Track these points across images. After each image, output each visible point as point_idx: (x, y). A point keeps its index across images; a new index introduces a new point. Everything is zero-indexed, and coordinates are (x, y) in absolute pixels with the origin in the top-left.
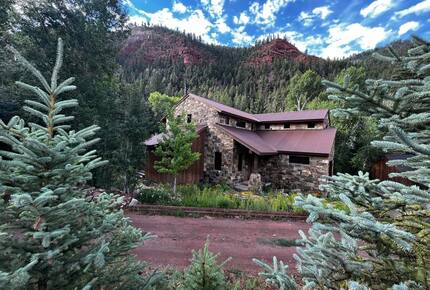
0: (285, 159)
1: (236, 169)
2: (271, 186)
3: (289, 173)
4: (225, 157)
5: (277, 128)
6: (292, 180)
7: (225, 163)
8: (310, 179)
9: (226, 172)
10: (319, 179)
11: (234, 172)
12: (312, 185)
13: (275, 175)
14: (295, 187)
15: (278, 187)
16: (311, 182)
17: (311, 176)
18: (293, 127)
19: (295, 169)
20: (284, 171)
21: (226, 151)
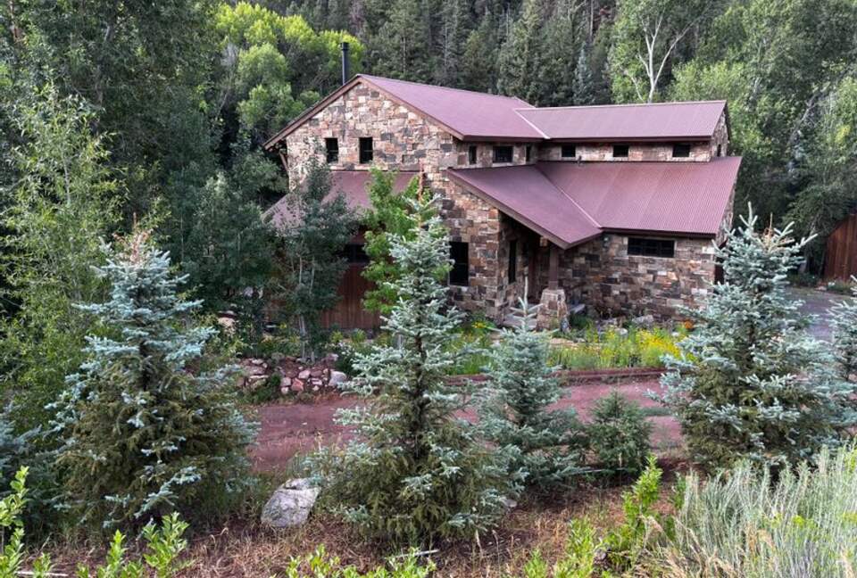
0: (618, 248)
1: (506, 280)
2: (584, 312)
3: (628, 280)
4: (477, 253)
5: (594, 155)
6: (634, 295)
7: (479, 269)
8: (674, 291)
9: (482, 290)
10: (694, 291)
11: (500, 288)
12: (678, 304)
13: (593, 287)
14: (639, 312)
15: (604, 314)
16: (677, 297)
17: (677, 283)
18: (636, 155)
19: (642, 268)
20: (616, 276)
21: (480, 241)
